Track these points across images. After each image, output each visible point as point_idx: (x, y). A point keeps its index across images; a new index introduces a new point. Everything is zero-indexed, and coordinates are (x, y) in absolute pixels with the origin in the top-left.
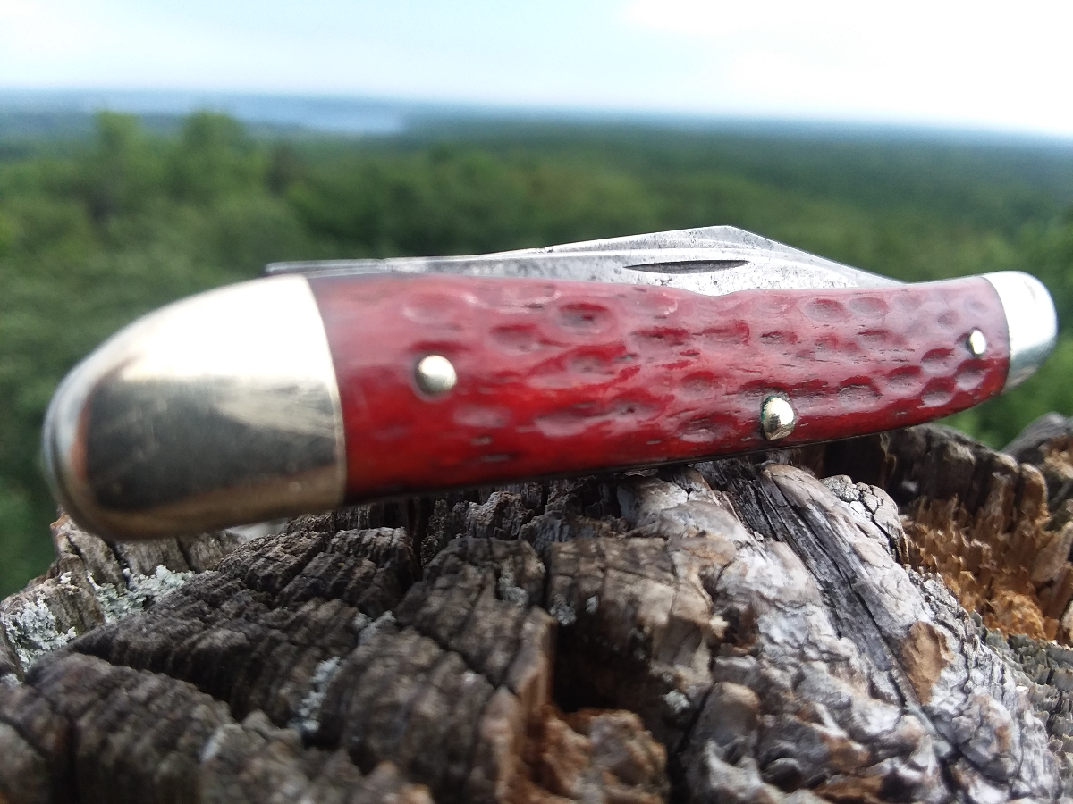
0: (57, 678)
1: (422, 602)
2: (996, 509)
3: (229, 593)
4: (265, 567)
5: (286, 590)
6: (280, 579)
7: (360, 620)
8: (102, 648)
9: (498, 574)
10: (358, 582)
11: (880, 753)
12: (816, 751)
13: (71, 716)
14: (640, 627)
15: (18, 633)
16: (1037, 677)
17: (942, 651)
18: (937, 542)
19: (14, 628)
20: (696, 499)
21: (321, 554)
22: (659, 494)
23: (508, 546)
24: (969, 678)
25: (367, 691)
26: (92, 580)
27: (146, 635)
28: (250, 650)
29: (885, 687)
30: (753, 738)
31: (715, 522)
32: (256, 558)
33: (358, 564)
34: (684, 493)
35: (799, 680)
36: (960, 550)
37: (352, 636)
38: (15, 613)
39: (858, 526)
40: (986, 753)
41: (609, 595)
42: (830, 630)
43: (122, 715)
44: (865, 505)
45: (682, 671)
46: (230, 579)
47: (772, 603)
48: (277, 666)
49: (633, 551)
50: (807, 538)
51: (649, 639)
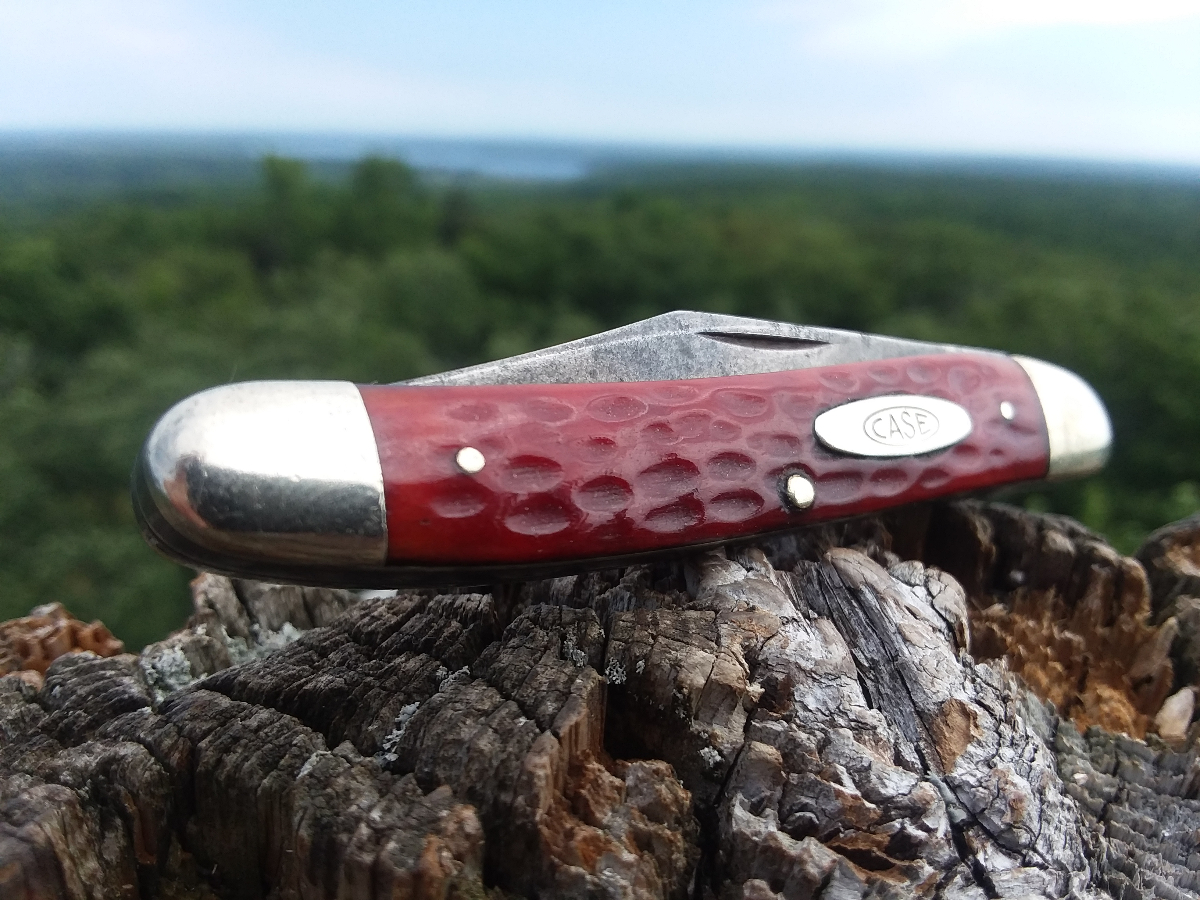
0: (184, 708)
1: (494, 658)
2: (1094, 602)
3: (336, 645)
4: (369, 624)
5: (384, 644)
6: (380, 636)
7: (442, 672)
8: (224, 687)
9: (563, 638)
10: (445, 640)
11: (893, 813)
12: (832, 806)
13: (194, 739)
14: (680, 689)
15: (156, 675)
16: (1103, 767)
17: (972, 727)
18: (1028, 633)
19: (153, 671)
20: (753, 578)
21: (418, 615)
22: (718, 572)
23: (576, 613)
24: (997, 754)
25: (438, 729)
26: (225, 633)
27: (263, 677)
28: (348, 693)
29: (910, 756)
30: (778, 794)
31: (765, 598)
32: (363, 617)
33: (447, 625)
34: (744, 572)
35: (824, 744)
36: (1050, 641)
37: (434, 684)
38: (154, 658)
39: (908, 609)
40: (998, 822)
41: (656, 659)
42: (862, 701)
43: (236, 739)
44: (928, 590)
45: (718, 730)
46: (338, 634)
47: (808, 674)
48: (368, 707)
49: (685, 622)
50: (859, 618)
51: (688, 699)
